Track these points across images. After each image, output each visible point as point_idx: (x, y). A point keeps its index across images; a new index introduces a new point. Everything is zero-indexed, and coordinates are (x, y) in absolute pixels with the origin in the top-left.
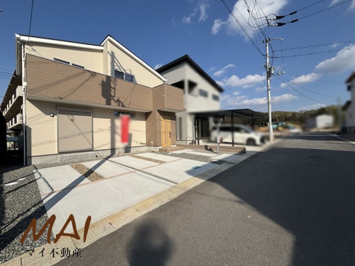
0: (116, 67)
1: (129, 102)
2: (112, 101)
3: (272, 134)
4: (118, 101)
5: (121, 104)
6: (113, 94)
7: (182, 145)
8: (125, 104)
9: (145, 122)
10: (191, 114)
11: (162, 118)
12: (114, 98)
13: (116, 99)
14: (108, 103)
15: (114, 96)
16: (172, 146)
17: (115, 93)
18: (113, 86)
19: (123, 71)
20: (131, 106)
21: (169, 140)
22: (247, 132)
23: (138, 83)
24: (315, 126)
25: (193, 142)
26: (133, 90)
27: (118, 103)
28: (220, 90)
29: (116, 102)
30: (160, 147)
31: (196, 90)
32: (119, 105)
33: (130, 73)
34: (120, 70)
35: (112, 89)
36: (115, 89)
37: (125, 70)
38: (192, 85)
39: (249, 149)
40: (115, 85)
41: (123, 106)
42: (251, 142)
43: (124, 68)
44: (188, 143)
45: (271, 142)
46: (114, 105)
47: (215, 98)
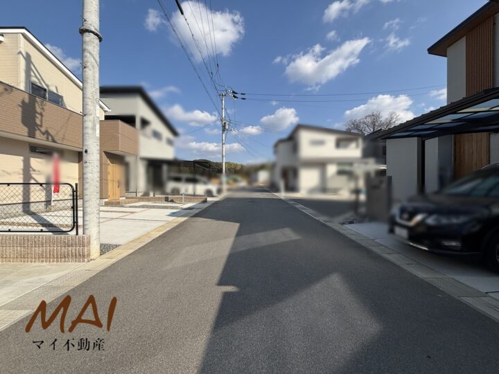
0: (34, 79)
1: (62, 137)
2: (38, 133)
3: (225, 187)
4: (47, 133)
5: (50, 138)
6: (38, 122)
7: (133, 198)
8: (56, 139)
9: (77, 165)
10: (143, 159)
11: (109, 162)
12: (41, 128)
13: (43, 129)
14: (32, 135)
15: (41, 126)
16: (121, 199)
17: (41, 122)
18: (38, 110)
19: (45, 87)
20: (65, 142)
21: (117, 191)
22: (205, 183)
23: (69, 108)
24: (256, 180)
25: (146, 194)
26: (68, 120)
27: (46, 135)
28: (175, 133)
29: (43, 134)
30: (107, 200)
31: (149, 130)
32: (48, 138)
33: (55, 92)
34: (41, 83)
35: (37, 115)
36: (41, 114)
37: (47, 86)
38: (145, 123)
39: (209, 199)
40: (43, 109)
41: (54, 141)
42: (209, 193)
43: (47, 82)
44: (139, 195)
45: (225, 194)
46: (40, 139)
47: (170, 142)
